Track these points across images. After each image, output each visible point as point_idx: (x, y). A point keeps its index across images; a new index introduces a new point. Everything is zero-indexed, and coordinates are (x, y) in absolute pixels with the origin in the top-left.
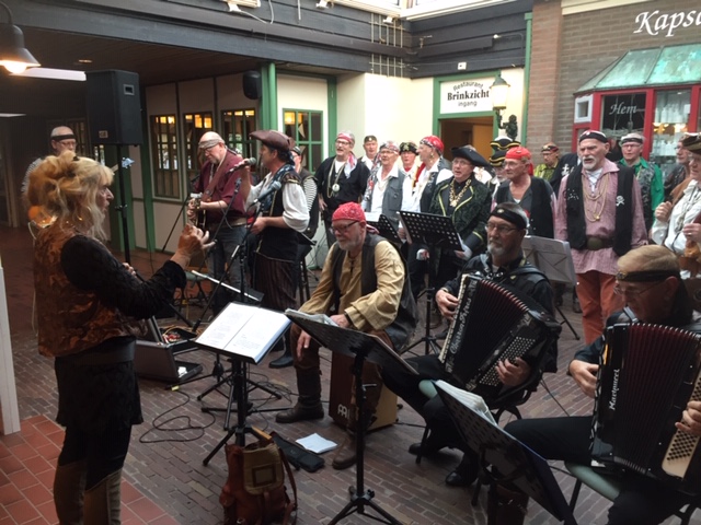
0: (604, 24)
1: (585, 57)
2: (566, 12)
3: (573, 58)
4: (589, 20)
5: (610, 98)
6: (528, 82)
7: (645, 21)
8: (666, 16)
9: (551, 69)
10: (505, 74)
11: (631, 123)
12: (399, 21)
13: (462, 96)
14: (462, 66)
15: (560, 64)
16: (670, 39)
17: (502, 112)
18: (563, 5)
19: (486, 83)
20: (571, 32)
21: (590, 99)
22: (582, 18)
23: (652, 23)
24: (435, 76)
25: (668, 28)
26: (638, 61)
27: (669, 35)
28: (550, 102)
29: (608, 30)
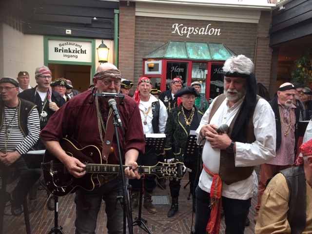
0: (157, 25)
1: (148, 40)
2: (137, 14)
3: (141, 40)
4: (149, 21)
13: (66, 51)
14: (69, 32)
15: (136, 42)
16: (188, 38)
18: (137, 10)
20: (140, 26)
21: (160, 62)
22: (145, 19)
24: (45, 35)
26: (177, 47)
28: (132, 61)
29: (159, 28)
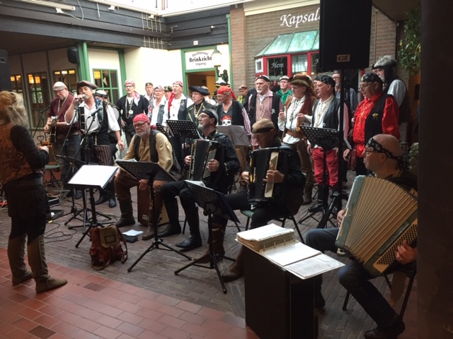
0: (265, 21)
1: (258, 38)
2: (247, 14)
3: (252, 39)
4: (258, 19)
5: (271, 60)
6: (231, 51)
7: (285, 20)
8: (294, 17)
9: (242, 45)
10: (219, 47)
11: (282, 72)
12: (158, 17)
13: (197, 60)
14: (196, 43)
15: (246, 42)
16: (297, 29)
17: (219, 68)
18: (245, 10)
19: (210, 52)
20: (250, 25)
21: (261, 60)
22: (255, 17)
23: (288, 21)
24: (181, 49)
25: (296, 23)
26: (283, 40)
27: (297, 27)
28: (243, 62)
29: (268, 24)
